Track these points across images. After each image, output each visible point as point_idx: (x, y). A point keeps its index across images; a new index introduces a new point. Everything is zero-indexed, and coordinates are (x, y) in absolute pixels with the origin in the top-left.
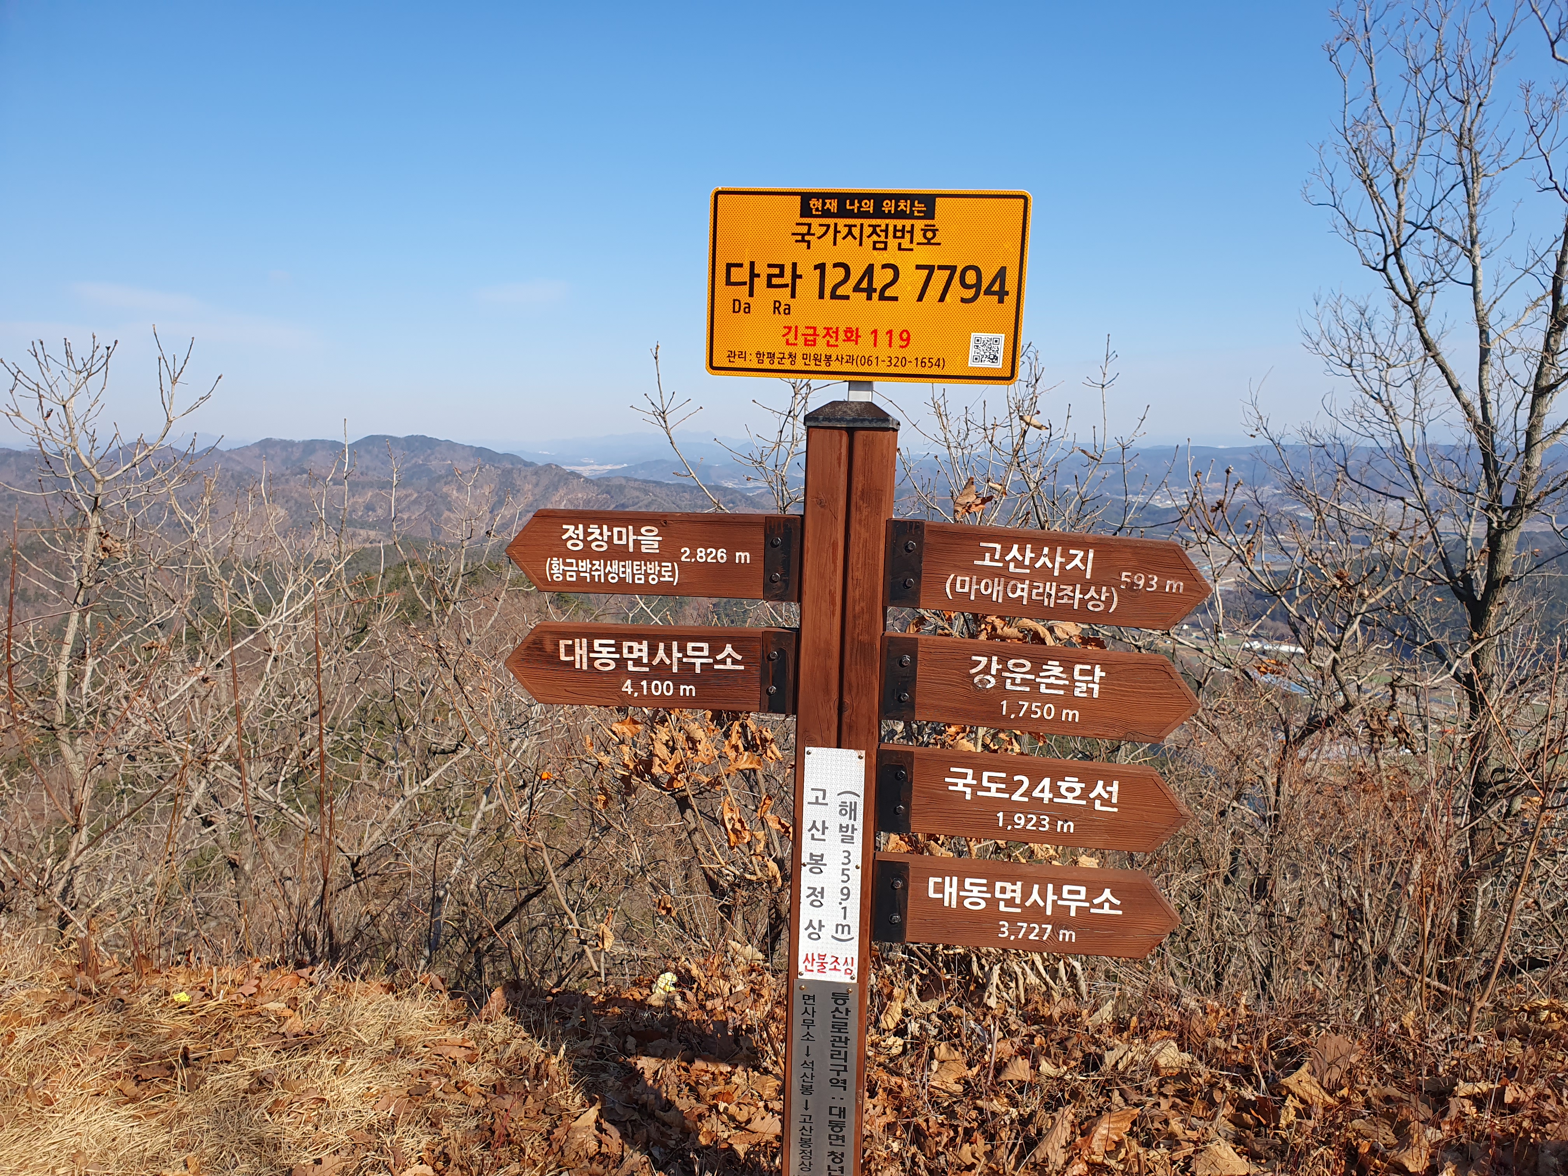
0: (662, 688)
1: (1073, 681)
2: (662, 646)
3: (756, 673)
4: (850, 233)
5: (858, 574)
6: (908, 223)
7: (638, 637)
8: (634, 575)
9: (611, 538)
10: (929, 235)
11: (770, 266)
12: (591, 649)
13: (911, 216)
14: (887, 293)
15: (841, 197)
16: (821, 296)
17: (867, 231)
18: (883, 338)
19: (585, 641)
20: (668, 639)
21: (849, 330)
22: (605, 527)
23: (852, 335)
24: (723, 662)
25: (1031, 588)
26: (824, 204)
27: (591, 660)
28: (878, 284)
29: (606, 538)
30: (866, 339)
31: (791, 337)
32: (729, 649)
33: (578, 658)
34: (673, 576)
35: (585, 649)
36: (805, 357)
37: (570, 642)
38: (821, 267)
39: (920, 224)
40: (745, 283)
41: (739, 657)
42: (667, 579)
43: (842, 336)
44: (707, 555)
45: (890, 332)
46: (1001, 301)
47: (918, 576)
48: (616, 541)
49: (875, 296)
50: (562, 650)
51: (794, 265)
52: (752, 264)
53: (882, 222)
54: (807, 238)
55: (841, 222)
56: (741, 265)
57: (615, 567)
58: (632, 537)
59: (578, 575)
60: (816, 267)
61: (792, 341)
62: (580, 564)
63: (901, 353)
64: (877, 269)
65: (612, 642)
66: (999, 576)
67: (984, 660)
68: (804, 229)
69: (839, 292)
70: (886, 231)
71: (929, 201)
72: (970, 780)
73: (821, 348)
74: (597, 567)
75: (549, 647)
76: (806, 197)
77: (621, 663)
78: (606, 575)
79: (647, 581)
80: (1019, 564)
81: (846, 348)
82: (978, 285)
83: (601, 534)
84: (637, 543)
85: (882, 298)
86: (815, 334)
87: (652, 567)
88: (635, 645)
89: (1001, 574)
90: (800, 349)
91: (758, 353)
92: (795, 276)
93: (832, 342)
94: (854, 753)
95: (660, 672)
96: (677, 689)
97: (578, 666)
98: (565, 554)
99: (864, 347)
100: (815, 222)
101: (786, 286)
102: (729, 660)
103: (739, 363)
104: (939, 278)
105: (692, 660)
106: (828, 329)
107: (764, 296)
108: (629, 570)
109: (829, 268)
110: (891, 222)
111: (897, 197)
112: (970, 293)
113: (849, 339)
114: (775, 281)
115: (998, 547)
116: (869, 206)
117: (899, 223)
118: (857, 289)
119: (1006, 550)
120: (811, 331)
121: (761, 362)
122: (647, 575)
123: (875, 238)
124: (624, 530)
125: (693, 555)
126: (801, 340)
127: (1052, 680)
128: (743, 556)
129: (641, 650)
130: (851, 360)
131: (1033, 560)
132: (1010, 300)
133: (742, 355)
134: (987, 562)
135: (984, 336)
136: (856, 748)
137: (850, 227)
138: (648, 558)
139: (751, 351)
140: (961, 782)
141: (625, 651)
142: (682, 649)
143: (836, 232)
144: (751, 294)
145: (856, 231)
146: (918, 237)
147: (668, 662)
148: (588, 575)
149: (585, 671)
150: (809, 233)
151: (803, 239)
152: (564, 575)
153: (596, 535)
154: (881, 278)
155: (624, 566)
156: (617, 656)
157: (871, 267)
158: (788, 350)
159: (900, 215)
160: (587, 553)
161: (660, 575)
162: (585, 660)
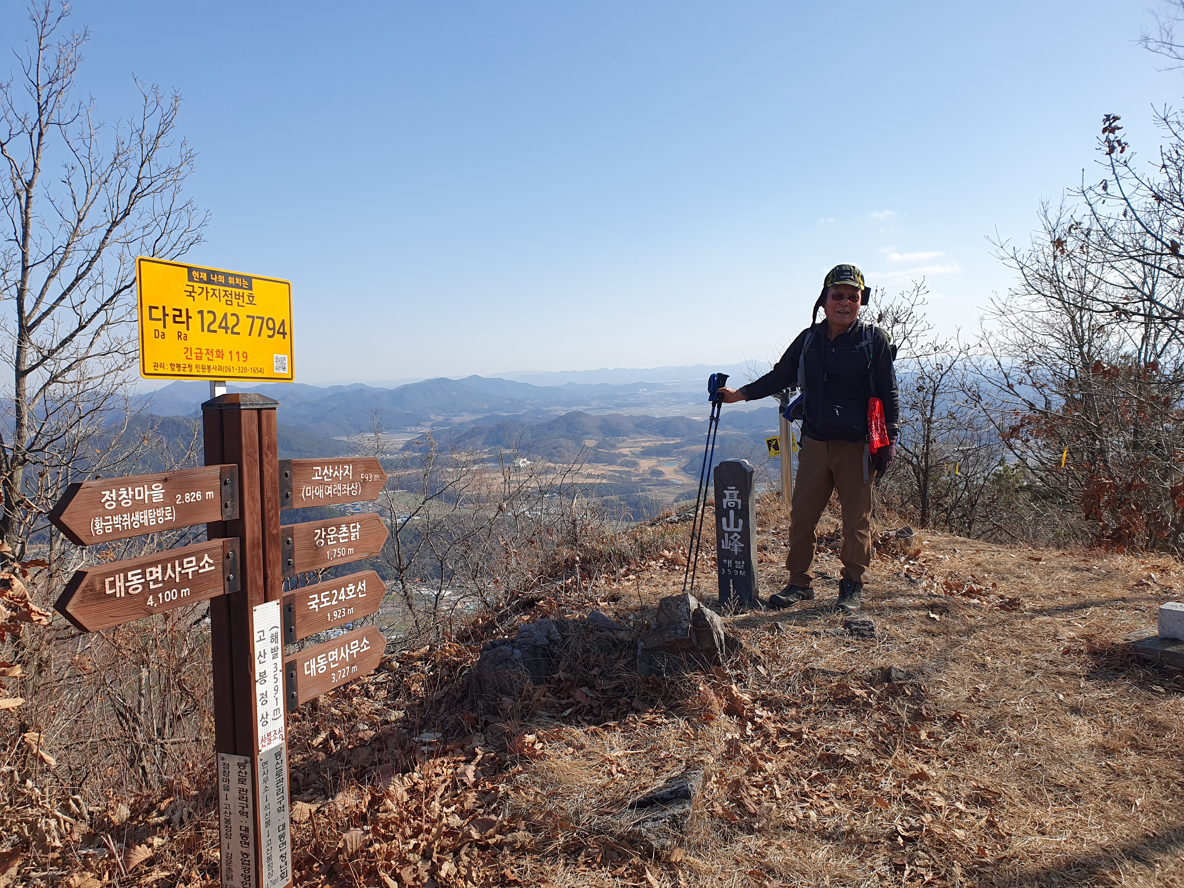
0: (171, 595)
1: (350, 532)
2: (169, 565)
3: (220, 568)
4: (214, 294)
5: (269, 494)
6: (241, 291)
7: (155, 564)
8: (149, 519)
9: (134, 495)
10: (251, 299)
11: (174, 309)
12: (126, 580)
13: (242, 288)
14: (235, 330)
15: (210, 273)
16: (203, 330)
17: (223, 293)
18: (235, 356)
19: (122, 575)
20: (172, 560)
21: (218, 351)
22: (130, 489)
23: (220, 354)
24: (204, 567)
25: (333, 488)
26: (200, 275)
27: (127, 588)
28: (230, 325)
29: (130, 497)
30: (227, 356)
31: (188, 354)
32: (206, 558)
33: (118, 589)
34: (172, 516)
35: (122, 581)
36: (197, 366)
37: (112, 579)
38: (201, 312)
39: (247, 292)
40: (160, 320)
41: (211, 561)
42: (169, 518)
43: (214, 353)
44: (191, 497)
45: (238, 353)
46: (284, 338)
47: (291, 490)
48: (137, 498)
49: (229, 331)
50: (107, 586)
51: (187, 310)
52: (164, 307)
53: (229, 289)
54: (193, 294)
55: (210, 287)
56: (157, 308)
57: (137, 516)
58: (147, 493)
59: (113, 527)
60: (199, 312)
61: (189, 357)
62: (114, 518)
63: (244, 365)
64: (229, 315)
65: (140, 571)
66: (321, 484)
67: (319, 531)
68: (191, 289)
69: (212, 328)
70: (231, 294)
71: (249, 279)
72: (317, 601)
73: (205, 362)
74: (125, 519)
75: (98, 587)
76: (190, 269)
77: (146, 584)
78: (132, 523)
79: (157, 522)
80: (328, 477)
81: (217, 362)
82: (274, 329)
83: (128, 494)
84: (150, 497)
85: (233, 333)
86: (201, 353)
87: (160, 512)
88: (154, 569)
89: (321, 483)
90: (194, 362)
91: (171, 364)
92: (188, 317)
93: (210, 358)
94: (274, 603)
95: (169, 584)
96: (179, 593)
97: (118, 595)
98: (104, 514)
99: (225, 362)
100: (196, 285)
101: (183, 322)
102: (207, 565)
103: (160, 371)
104: (258, 322)
105: (187, 571)
106: (208, 350)
107: (172, 328)
108: (146, 517)
109: (205, 313)
110: (234, 290)
111: (235, 276)
112: (271, 333)
113: (218, 356)
114: (177, 319)
115: (319, 468)
116: (222, 279)
117: (237, 291)
118: (220, 327)
119: (323, 469)
120: (199, 351)
121: (173, 370)
122: (157, 518)
123: (226, 298)
124: (142, 489)
125: (183, 499)
126: (194, 356)
127: (344, 535)
128: (210, 494)
129: (157, 572)
130: (220, 368)
131: (333, 473)
132: (288, 336)
133: (162, 366)
134: (317, 478)
135: (279, 356)
136: (275, 599)
137: (214, 290)
138: (156, 506)
139: (167, 363)
140: (313, 603)
141: (148, 575)
142: (181, 565)
143: (207, 292)
144: (165, 327)
145: (217, 293)
146: (246, 300)
147: (173, 576)
148: (120, 526)
149: (124, 598)
150: (193, 292)
151: (190, 294)
152: (104, 529)
153: (124, 496)
154: (231, 321)
155: (143, 515)
156: (143, 580)
157: (226, 314)
158: (187, 362)
159: (237, 286)
160: (119, 510)
161: (165, 516)
162: (123, 589)
